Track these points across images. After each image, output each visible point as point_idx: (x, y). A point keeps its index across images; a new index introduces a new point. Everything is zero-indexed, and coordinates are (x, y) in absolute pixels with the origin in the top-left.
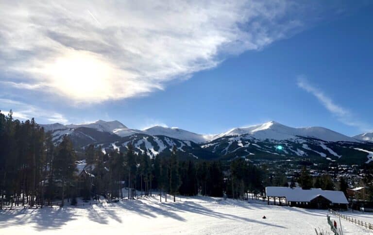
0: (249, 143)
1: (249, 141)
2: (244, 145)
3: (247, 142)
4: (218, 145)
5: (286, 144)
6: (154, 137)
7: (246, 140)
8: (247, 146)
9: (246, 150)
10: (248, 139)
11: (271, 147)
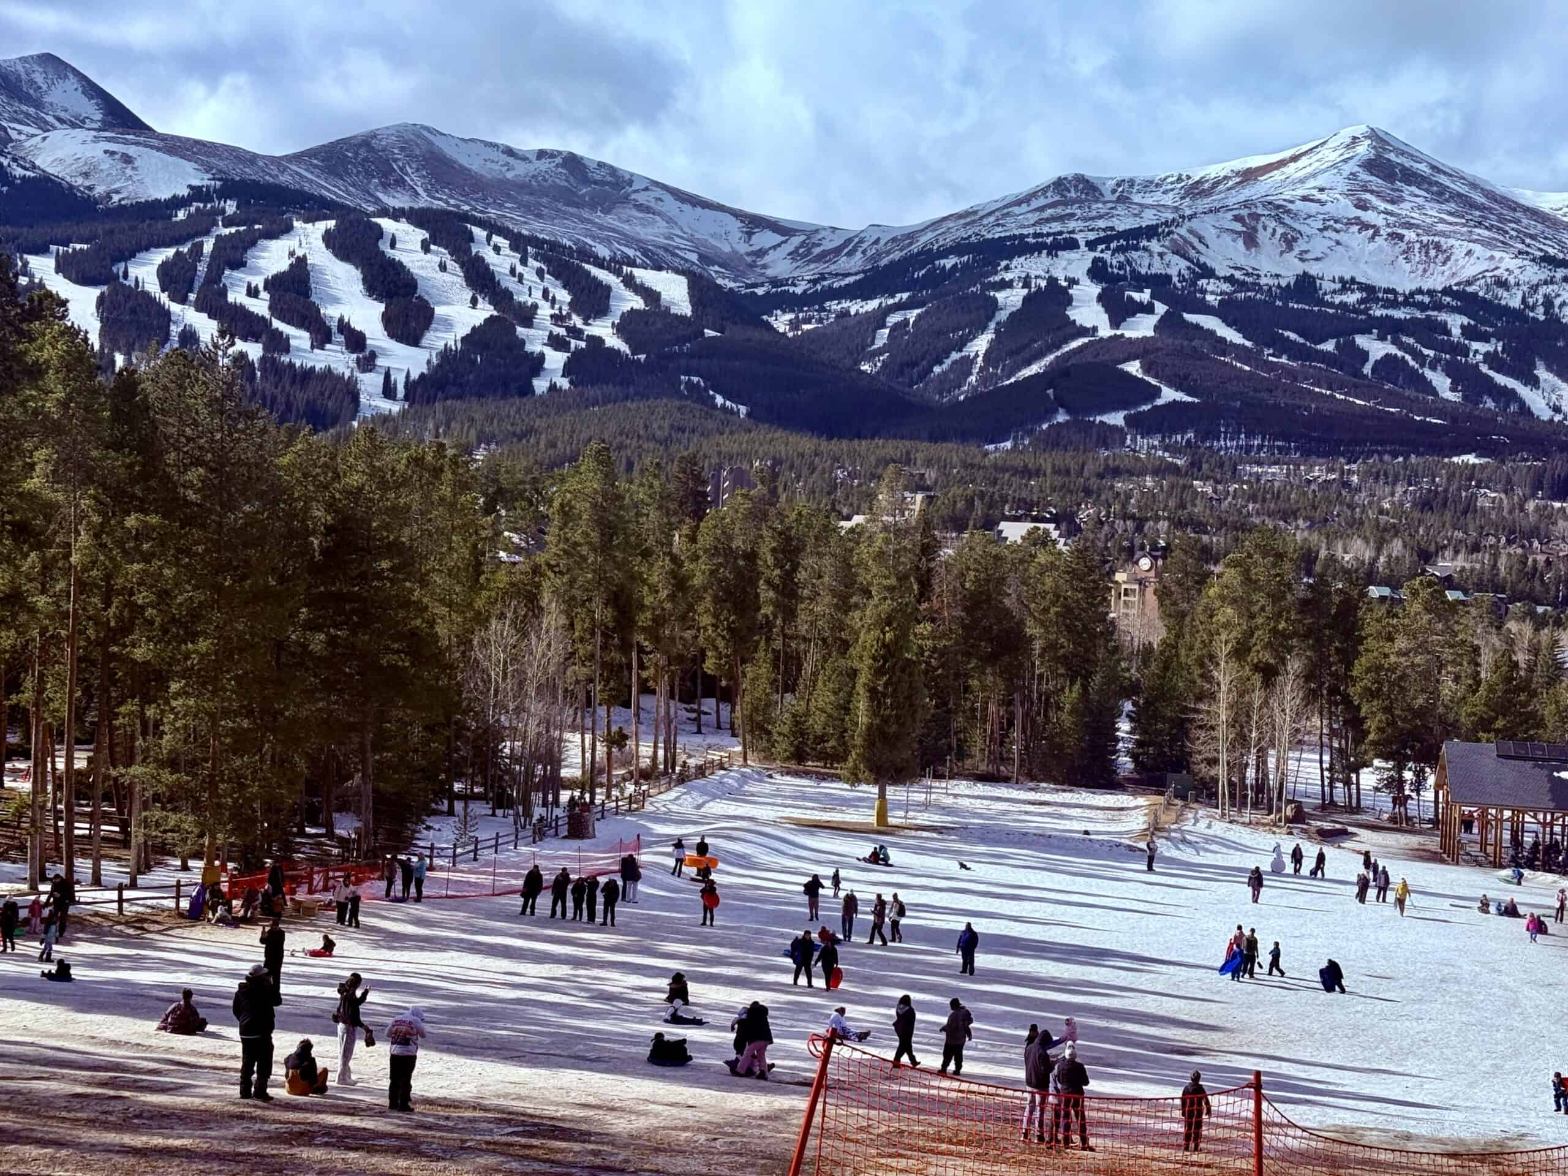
0: (1161, 308)
1: (1159, 284)
2: (1115, 323)
3: (1144, 296)
4: (913, 315)
5: (1456, 322)
6: (386, 224)
7: (1140, 281)
8: (1141, 328)
9: (1134, 368)
10: (1158, 268)
11: (1329, 346)
